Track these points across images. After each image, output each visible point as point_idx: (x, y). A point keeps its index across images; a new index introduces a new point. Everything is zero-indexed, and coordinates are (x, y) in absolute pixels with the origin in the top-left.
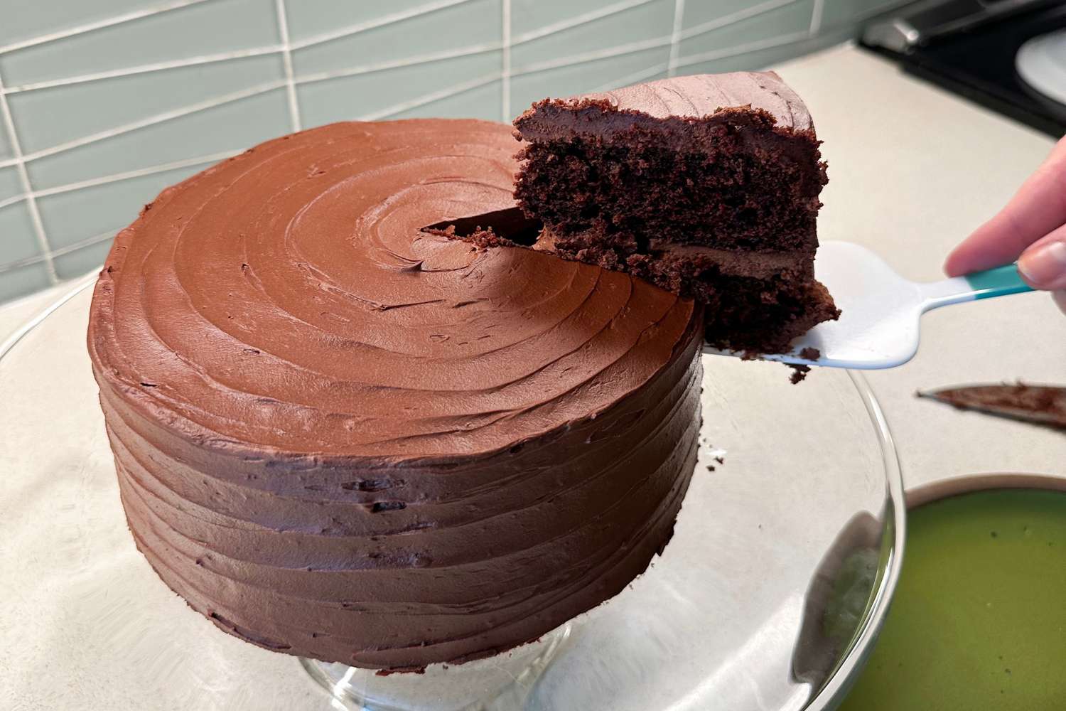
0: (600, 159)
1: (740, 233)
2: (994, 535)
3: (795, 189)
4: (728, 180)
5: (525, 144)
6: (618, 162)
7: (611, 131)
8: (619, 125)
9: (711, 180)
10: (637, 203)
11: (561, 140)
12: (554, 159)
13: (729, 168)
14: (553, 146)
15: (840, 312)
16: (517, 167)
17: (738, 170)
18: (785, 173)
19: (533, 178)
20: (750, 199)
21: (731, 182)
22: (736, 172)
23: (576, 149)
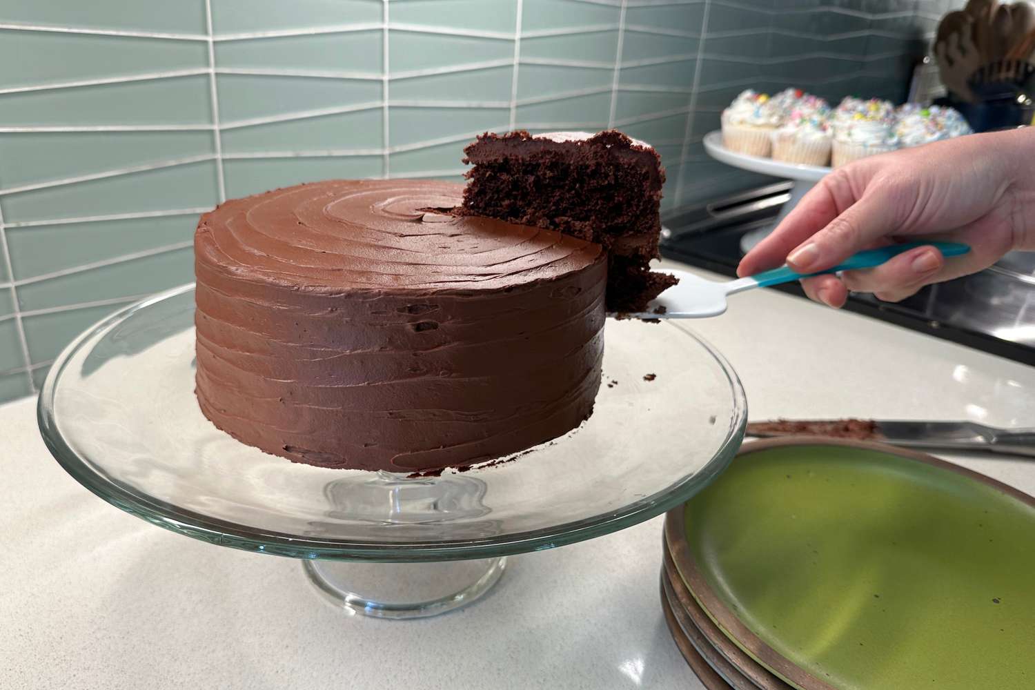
0: (521, 173)
1: (612, 222)
2: (788, 477)
3: (646, 184)
4: (604, 182)
5: (471, 166)
6: (532, 175)
7: (528, 152)
8: (534, 149)
9: (593, 182)
10: (545, 205)
11: (496, 160)
12: (490, 175)
13: (604, 173)
14: (490, 166)
15: (678, 280)
16: (465, 184)
17: (610, 174)
18: (641, 173)
19: (476, 191)
20: (618, 196)
21: (606, 182)
22: (609, 176)
23: (505, 166)
